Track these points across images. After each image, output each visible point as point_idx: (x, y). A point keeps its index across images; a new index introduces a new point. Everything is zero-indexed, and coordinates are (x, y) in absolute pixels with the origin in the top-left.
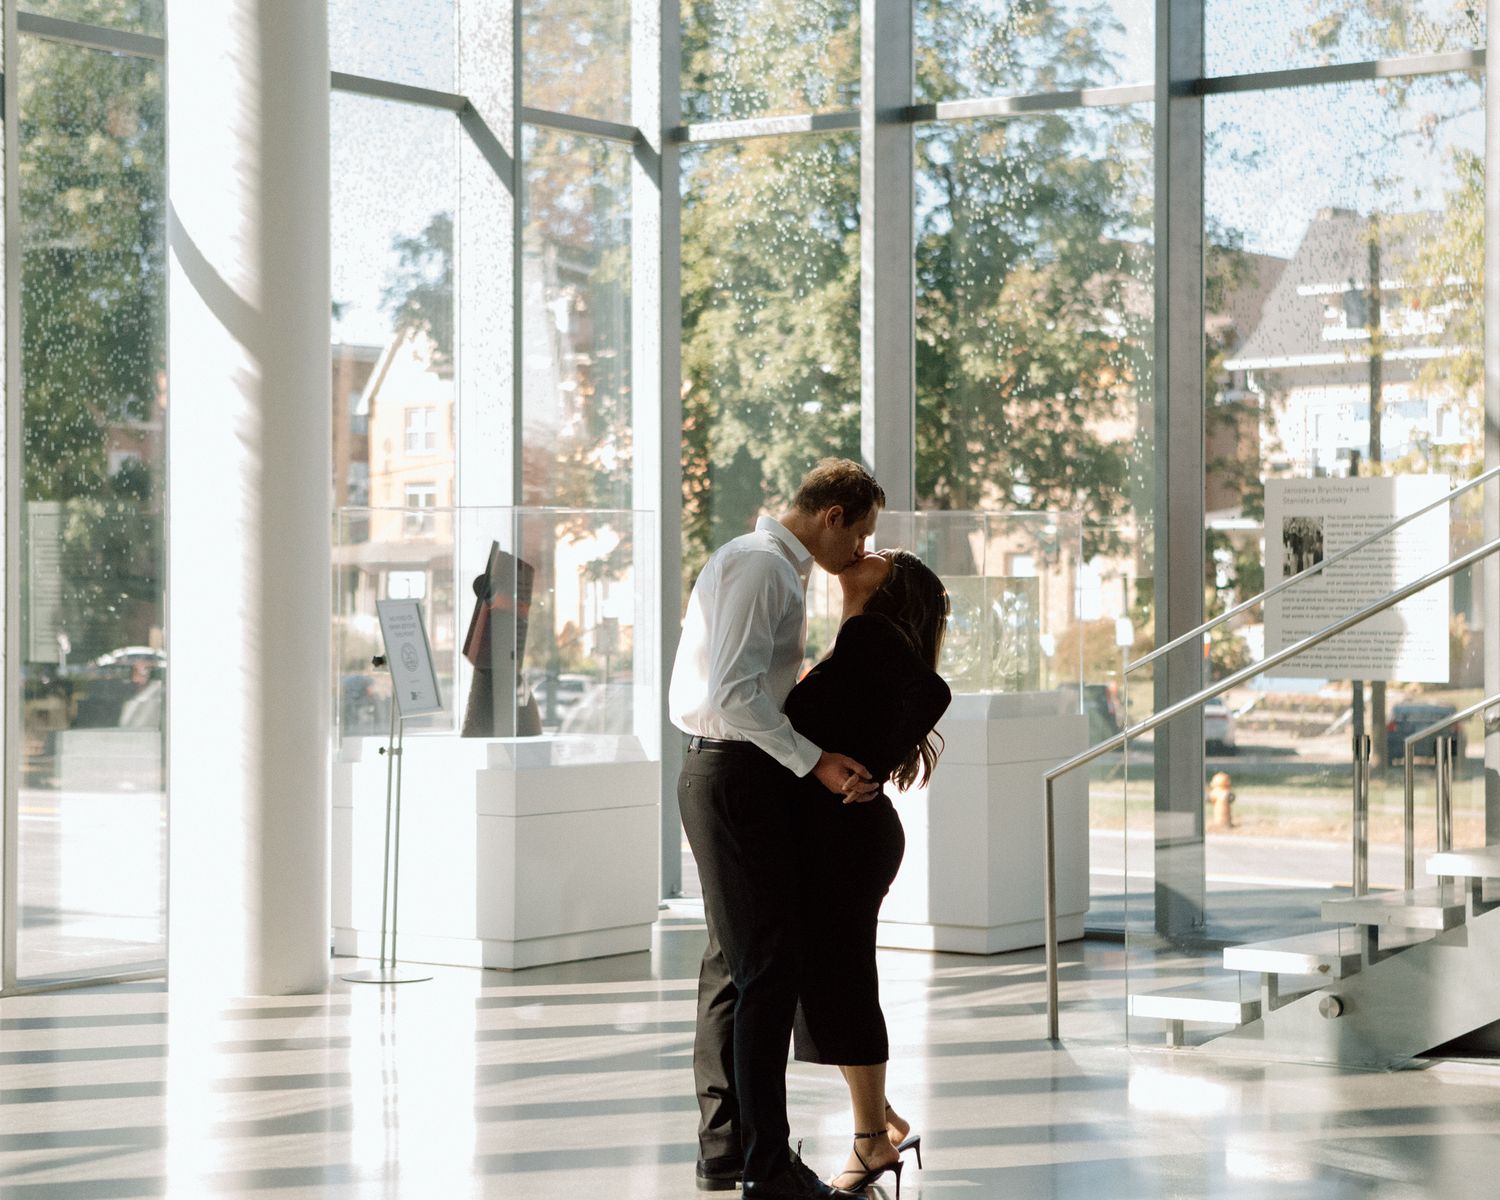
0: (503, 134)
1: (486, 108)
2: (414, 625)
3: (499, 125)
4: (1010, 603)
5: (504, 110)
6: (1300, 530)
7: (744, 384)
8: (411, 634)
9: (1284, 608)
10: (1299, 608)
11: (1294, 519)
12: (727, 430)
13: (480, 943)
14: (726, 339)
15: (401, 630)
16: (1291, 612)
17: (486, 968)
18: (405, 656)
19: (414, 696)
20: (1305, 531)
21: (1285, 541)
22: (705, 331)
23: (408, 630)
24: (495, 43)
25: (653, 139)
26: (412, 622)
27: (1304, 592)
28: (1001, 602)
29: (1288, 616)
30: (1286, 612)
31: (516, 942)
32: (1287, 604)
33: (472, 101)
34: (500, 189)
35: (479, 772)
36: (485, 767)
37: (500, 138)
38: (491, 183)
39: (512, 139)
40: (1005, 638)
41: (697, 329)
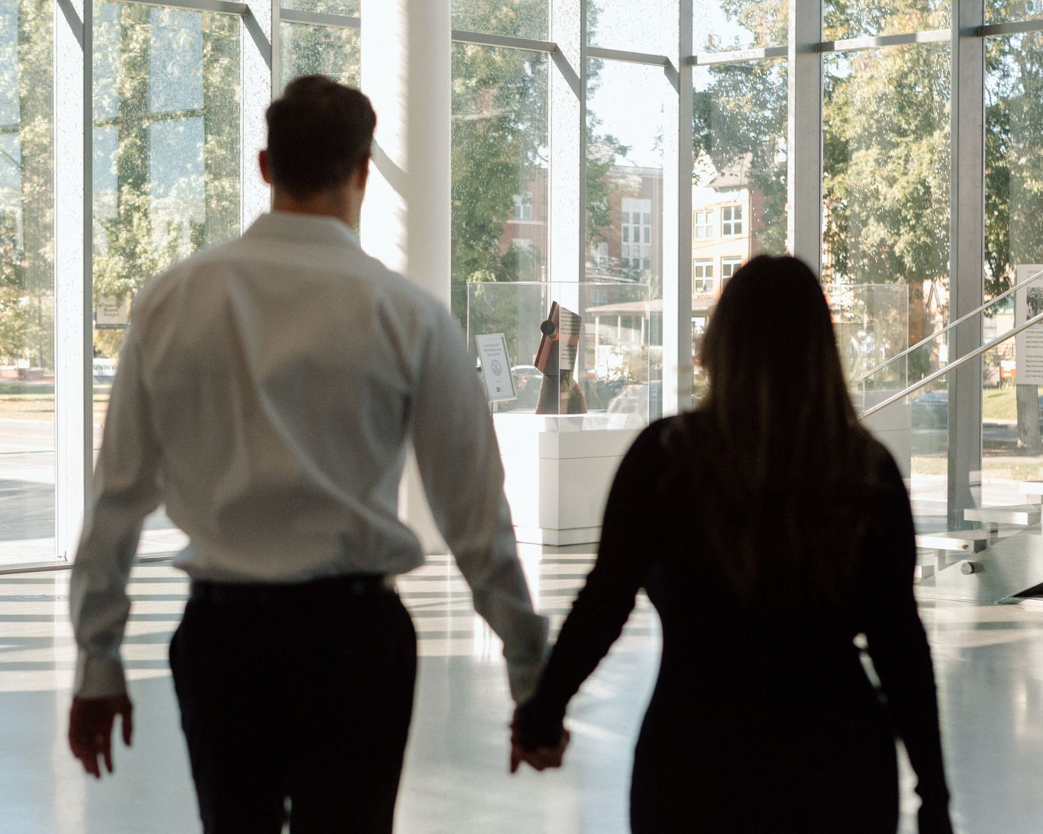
0: (575, 64)
1: (566, 50)
2: (500, 349)
3: (573, 59)
4: (863, 339)
5: (576, 51)
6: (1036, 296)
7: (881, 198)
8: (498, 354)
9: (1027, 342)
10: (1036, 342)
11: (1033, 289)
12: (873, 229)
13: (541, 530)
14: (870, 169)
15: (492, 352)
16: (1031, 345)
17: (544, 545)
18: (493, 367)
19: (498, 390)
20: (1039, 296)
21: (1028, 303)
22: (856, 164)
23: (496, 352)
24: (571, 12)
25: (676, 63)
26: (498, 347)
27: (1039, 332)
28: (857, 338)
29: (1029, 347)
30: (1028, 344)
31: (559, 530)
32: (1028, 340)
33: (558, 45)
34: (573, 97)
35: (540, 434)
36: (544, 430)
37: (573, 67)
38: (568, 93)
39: (579, 68)
40: (859, 359)
41: (851, 163)
